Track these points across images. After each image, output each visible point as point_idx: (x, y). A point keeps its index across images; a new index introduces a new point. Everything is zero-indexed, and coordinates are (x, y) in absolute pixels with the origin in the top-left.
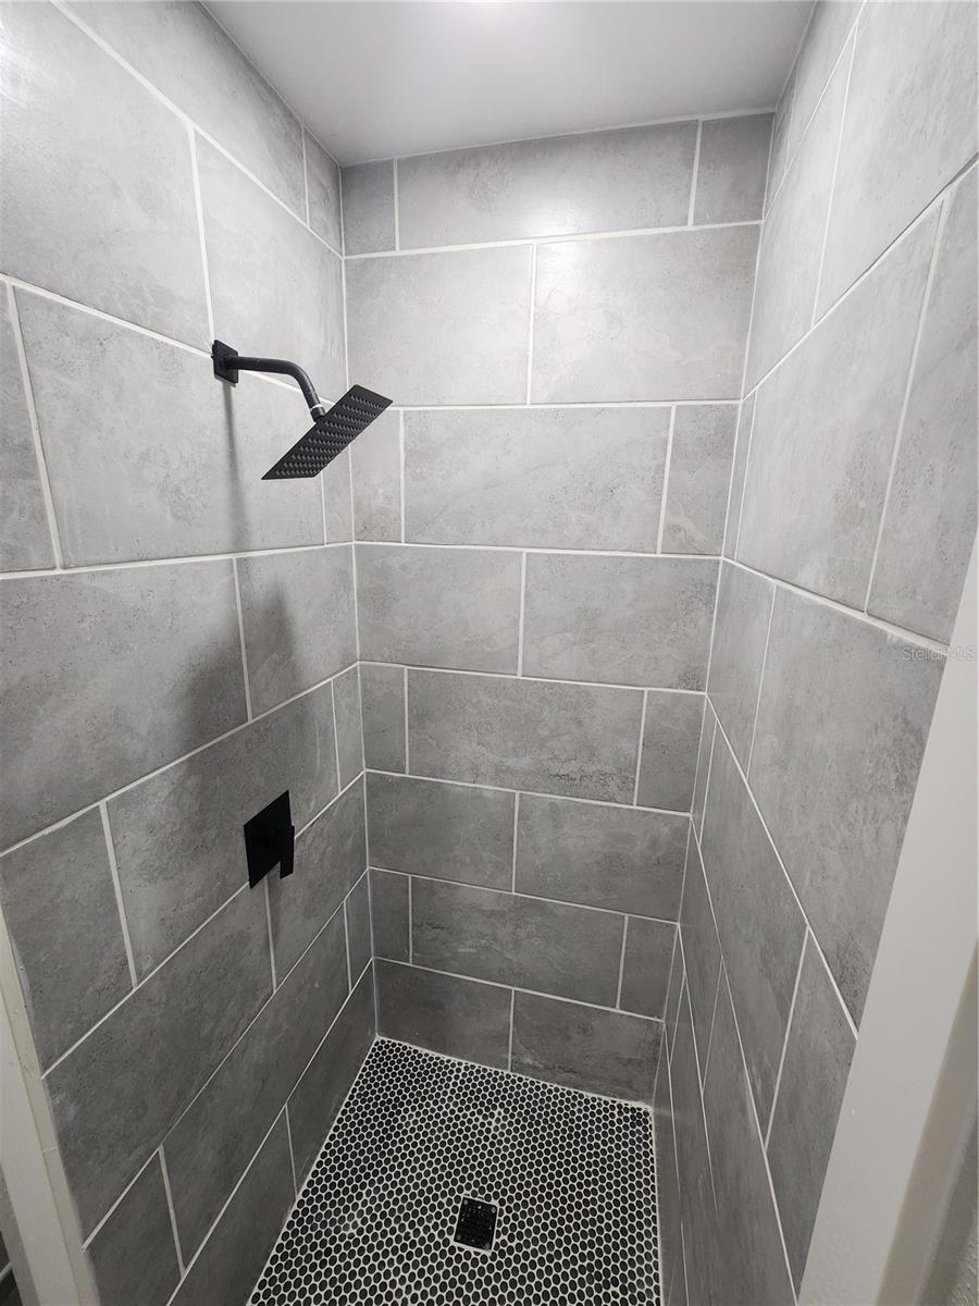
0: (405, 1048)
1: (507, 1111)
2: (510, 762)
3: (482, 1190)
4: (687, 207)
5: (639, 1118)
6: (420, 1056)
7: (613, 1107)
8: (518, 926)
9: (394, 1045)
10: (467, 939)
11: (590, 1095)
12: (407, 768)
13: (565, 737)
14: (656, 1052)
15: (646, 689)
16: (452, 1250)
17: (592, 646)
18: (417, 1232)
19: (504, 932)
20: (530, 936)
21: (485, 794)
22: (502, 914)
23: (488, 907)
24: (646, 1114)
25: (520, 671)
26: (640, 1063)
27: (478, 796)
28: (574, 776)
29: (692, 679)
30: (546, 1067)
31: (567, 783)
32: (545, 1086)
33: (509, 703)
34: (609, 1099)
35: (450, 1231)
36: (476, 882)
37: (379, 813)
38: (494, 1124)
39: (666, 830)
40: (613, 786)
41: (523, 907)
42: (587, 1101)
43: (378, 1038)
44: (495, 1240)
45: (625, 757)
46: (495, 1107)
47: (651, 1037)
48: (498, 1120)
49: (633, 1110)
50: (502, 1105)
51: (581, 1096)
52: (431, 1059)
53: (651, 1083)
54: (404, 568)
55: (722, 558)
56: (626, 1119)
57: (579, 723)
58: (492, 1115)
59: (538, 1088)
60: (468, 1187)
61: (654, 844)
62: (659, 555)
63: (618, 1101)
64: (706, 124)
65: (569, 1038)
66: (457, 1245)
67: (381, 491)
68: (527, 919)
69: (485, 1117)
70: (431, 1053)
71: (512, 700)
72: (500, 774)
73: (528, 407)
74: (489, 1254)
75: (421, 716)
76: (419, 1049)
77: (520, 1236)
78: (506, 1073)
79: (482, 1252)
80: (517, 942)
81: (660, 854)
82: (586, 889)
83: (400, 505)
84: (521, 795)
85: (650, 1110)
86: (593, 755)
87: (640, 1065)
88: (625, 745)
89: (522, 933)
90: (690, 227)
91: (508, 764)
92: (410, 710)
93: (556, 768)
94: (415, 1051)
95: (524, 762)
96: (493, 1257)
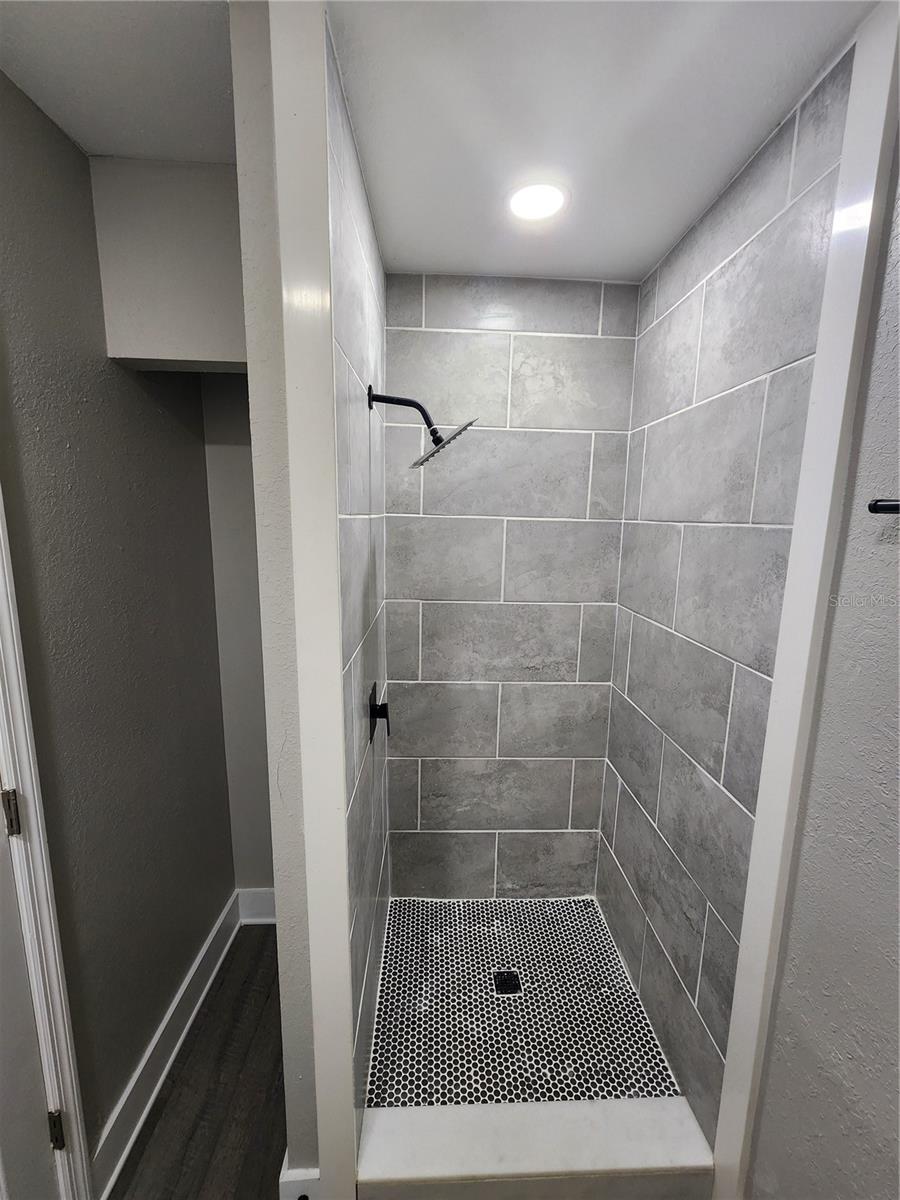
0: (414, 901)
1: (502, 921)
2: (495, 662)
3: (504, 965)
4: (598, 325)
5: (588, 904)
6: (427, 903)
7: (570, 903)
8: (500, 782)
9: (405, 901)
10: (462, 801)
11: (553, 900)
12: (420, 675)
13: (533, 640)
14: (595, 855)
15: (582, 604)
16: (498, 999)
17: (549, 578)
18: (470, 997)
19: (491, 790)
20: (509, 788)
21: (478, 687)
22: (489, 776)
23: (480, 771)
24: (592, 901)
25: (502, 599)
26: (585, 866)
27: (473, 689)
28: (538, 667)
29: (608, 596)
30: (522, 887)
31: (534, 672)
32: (522, 902)
33: (495, 622)
34: (566, 899)
35: (492, 990)
36: (471, 755)
37: (397, 714)
38: (496, 930)
39: (597, 695)
40: (563, 670)
41: (504, 767)
42: (552, 903)
43: (391, 899)
44: (523, 988)
45: (571, 650)
46: (493, 921)
47: (592, 844)
48: (498, 927)
49: (583, 901)
50: (497, 918)
51: (548, 902)
52: (436, 903)
53: (593, 878)
54: (422, 531)
55: (623, 521)
56: (581, 907)
57: (541, 630)
58: (493, 925)
59: (517, 904)
60: (494, 966)
61: (589, 707)
62: (587, 520)
63: (572, 898)
64: (606, 285)
65: (537, 860)
66: (499, 996)
67: (406, 479)
68: (507, 776)
69: (488, 927)
70: (435, 900)
71: (497, 619)
72: (489, 671)
73: (508, 429)
74: (522, 995)
75: (431, 636)
76: (425, 900)
77: (538, 981)
78: (492, 900)
79: (517, 995)
80: (500, 795)
81: (594, 713)
82: (547, 745)
83: (420, 488)
84: (503, 685)
85: (594, 898)
86: (550, 651)
87: (586, 867)
88: (571, 642)
89: (503, 787)
90: (599, 336)
91: (494, 664)
92: (423, 633)
93: (527, 663)
94: (423, 901)
95: (506, 661)
96: (526, 995)
